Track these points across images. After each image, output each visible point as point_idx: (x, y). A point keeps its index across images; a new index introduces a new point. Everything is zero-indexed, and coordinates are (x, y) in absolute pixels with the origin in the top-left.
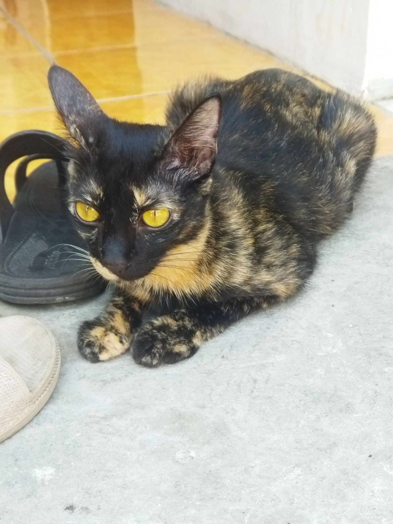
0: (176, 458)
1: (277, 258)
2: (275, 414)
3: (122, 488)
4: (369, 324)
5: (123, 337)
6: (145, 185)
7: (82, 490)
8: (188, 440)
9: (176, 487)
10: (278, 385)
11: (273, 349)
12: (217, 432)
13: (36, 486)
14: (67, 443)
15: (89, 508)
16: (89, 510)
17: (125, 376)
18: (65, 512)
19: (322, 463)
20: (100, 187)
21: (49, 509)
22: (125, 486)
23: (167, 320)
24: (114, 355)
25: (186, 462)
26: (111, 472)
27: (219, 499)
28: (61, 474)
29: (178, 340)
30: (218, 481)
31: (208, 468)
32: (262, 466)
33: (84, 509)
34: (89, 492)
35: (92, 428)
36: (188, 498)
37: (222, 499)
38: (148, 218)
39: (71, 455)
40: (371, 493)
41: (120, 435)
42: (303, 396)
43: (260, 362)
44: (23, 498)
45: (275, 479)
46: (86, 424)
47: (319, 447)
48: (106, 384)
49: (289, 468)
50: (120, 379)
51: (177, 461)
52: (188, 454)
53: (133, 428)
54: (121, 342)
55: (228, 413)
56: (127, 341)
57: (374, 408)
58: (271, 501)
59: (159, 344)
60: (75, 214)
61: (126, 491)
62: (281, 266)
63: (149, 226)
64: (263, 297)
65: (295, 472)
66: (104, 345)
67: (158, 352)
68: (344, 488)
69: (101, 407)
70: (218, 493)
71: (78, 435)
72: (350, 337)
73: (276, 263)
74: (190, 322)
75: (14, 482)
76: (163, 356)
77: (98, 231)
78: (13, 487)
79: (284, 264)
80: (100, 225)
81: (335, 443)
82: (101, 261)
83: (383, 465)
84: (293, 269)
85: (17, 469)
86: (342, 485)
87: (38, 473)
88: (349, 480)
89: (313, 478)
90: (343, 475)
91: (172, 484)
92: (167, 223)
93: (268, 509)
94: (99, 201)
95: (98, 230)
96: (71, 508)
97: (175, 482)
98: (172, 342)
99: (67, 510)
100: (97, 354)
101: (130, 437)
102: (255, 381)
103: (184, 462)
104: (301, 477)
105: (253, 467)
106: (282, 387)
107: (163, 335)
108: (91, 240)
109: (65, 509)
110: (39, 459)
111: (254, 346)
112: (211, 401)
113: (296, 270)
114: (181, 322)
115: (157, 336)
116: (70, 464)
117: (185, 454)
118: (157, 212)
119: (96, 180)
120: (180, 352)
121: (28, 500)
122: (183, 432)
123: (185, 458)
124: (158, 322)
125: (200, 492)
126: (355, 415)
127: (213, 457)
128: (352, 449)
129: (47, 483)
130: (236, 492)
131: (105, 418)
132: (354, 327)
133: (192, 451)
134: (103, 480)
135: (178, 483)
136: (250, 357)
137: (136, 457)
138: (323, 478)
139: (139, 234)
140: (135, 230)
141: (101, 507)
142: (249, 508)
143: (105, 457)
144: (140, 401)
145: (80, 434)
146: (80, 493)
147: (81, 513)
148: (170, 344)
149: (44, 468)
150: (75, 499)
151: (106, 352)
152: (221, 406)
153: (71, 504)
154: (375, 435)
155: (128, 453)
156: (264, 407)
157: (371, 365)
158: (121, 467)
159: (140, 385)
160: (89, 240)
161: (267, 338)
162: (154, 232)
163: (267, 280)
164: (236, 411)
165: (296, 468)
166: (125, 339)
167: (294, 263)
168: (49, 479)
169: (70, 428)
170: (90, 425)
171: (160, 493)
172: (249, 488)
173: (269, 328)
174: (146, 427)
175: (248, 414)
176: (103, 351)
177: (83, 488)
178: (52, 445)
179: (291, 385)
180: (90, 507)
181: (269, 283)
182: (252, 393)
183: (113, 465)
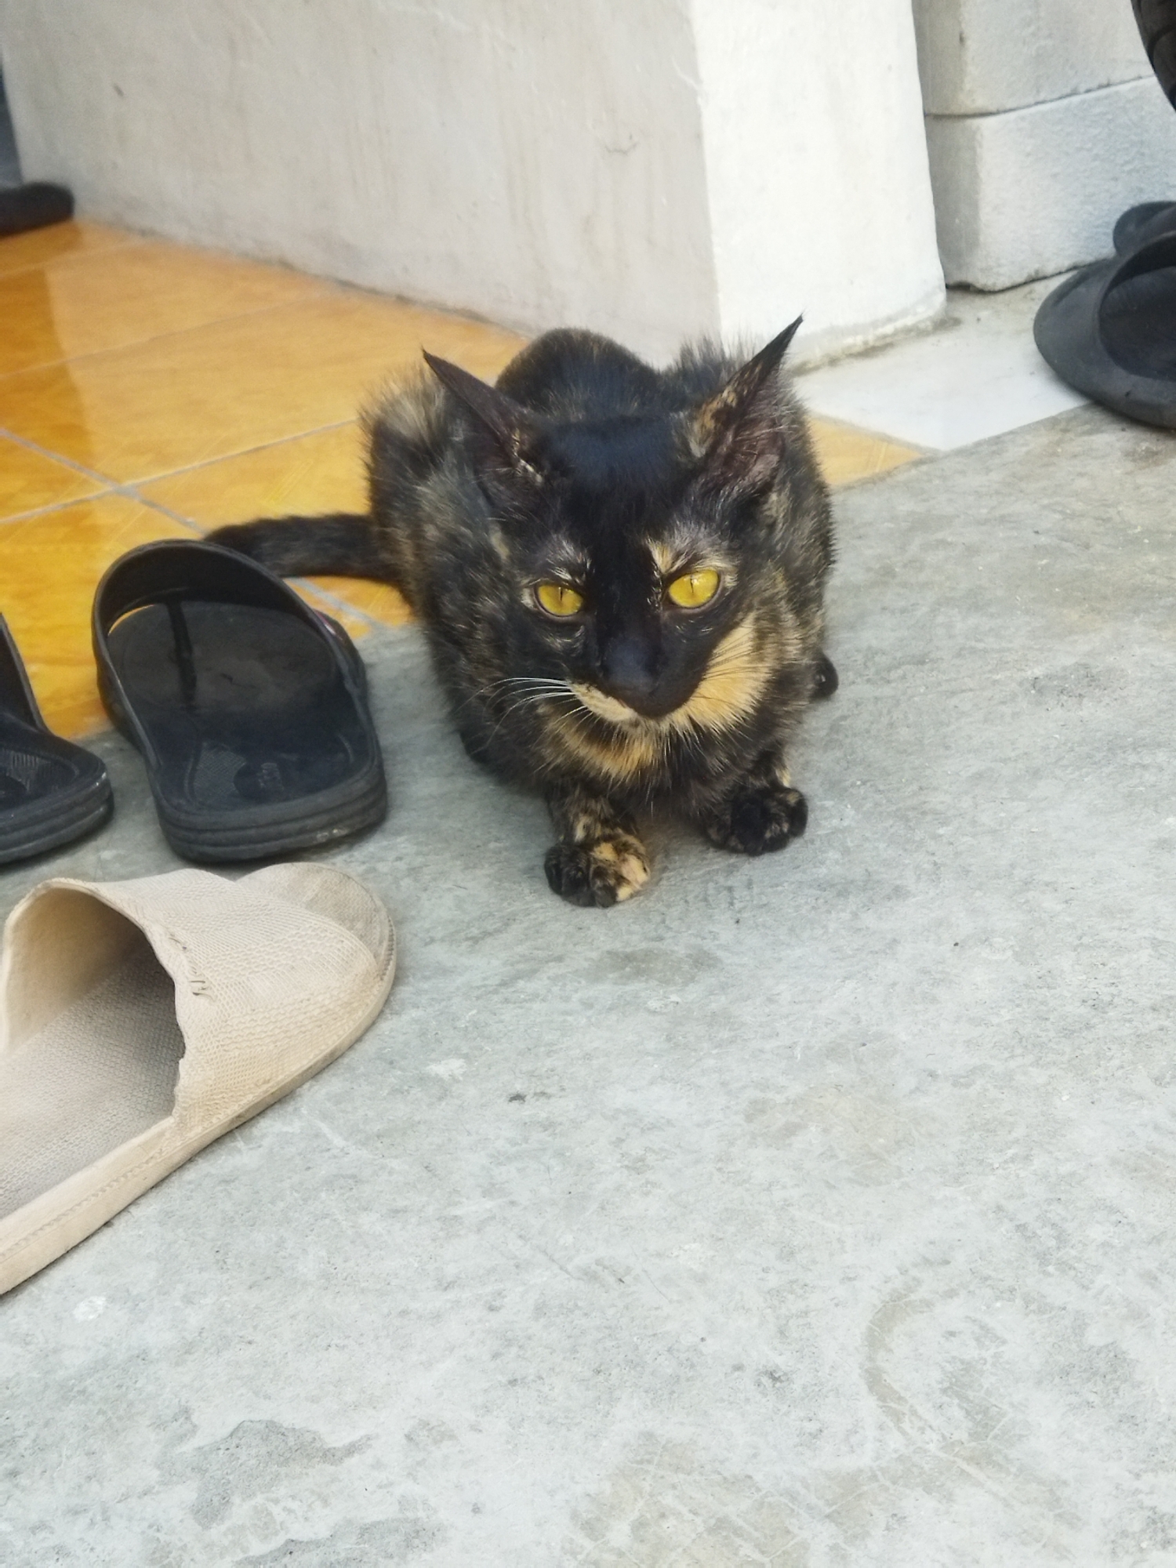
0: (650, 1008)
2: (784, 925)
3: (584, 1059)
4: (889, 775)
6: (670, 530)
7: (523, 1075)
8: (657, 984)
9: (669, 1041)
10: (772, 887)
12: (699, 964)
13: (446, 1085)
14: (462, 1026)
15: (546, 1092)
16: (548, 1095)
18: (512, 1104)
19: (885, 968)
20: (582, 551)
21: (483, 1106)
22: (588, 1056)
25: (669, 1010)
26: (556, 1045)
27: (745, 1040)
28: (477, 1063)
30: (732, 1021)
31: (708, 1009)
32: (792, 990)
33: (540, 1095)
34: (535, 1074)
35: (491, 1000)
36: (695, 1049)
37: (749, 1039)
38: (679, 593)
39: (478, 1039)
40: (973, 987)
41: (542, 1000)
42: (819, 892)
44: (433, 1103)
45: (820, 1001)
46: (478, 998)
47: (871, 949)
49: (836, 983)
51: (654, 1012)
52: (667, 1000)
53: (558, 988)
55: (705, 938)
57: (941, 885)
58: (826, 1026)
60: (535, 606)
61: (594, 1062)
63: (682, 608)
65: (847, 986)
66: (621, 873)
68: (931, 989)
69: (488, 973)
70: (740, 1034)
71: (473, 1013)
72: (863, 799)
75: (406, 1088)
77: (587, 631)
78: (408, 1093)
80: (589, 619)
81: (895, 940)
82: (600, 688)
83: (979, 951)
85: (399, 1072)
86: (926, 987)
87: (439, 1070)
88: (935, 979)
89: (878, 988)
90: (922, 975)
91: (662, 1039)
92: (716, 596)
93: (825, 1035)
94: (584, 576)
95: (586, 629)
96: (518, 1098)
97: (664, 1036)
99: (513, 1101)
100: (613, 888)
101: (561, 998)
103: (666, 1010)
104: (859, 990)
105: (778, 994)
106: (780, 888)
108: (573, 650)
109: (510, 1101)
110: (428, 1053)
112: (670, 928)
116: (484, 1049)
117: (662, 1001)
118: (694, 577)
119: (572, 538)
121: (443, 1103)
122: (644, 976)
123: (665, 1005)
125: (710, 1039)
126: (913, 900)
127: (710, 995)
128: (924, 942)
129: (461, 1078)
130: (768, 1027)
131: (504, 984)
132: (864, 783)
133: (671, 996)
134: (549, 1057)
135: (671, 1036)
137: (584, 1021)
138: (894, 984)
139: (665, 625)
140: (657, 618)
141: (565, 1088)
142: (795, 1040)
143: (536, 1029)
144: (550, 953)
145: (475, 1011)
146: (521, 1078)
147: (538, 1100)
149: (443, 1062)
150: (518, 1086)
151: (627, 884)
152: (690, 932)
153: (516, 1093)
154: (954, 918)
155: (569, 1018)
156: (761, 919)
157: (914, 830)
158: (568, 1037)
160: (568, 650)
162: (690, 616)
164: (717, 933)
165: (847, 981)
168: (461, 1072)
169: (454, 1007)
170: (485, 997)
171: (648, 1053)
172: (785, 1018)
174: (579, 982)
175: (739, 933)
176: (623, 882)
177: (522, 1072)
178: (437, 1034)
179: (793, 883)
180: (548, 1091)
182: (732, 906)
183: (553, 1036)
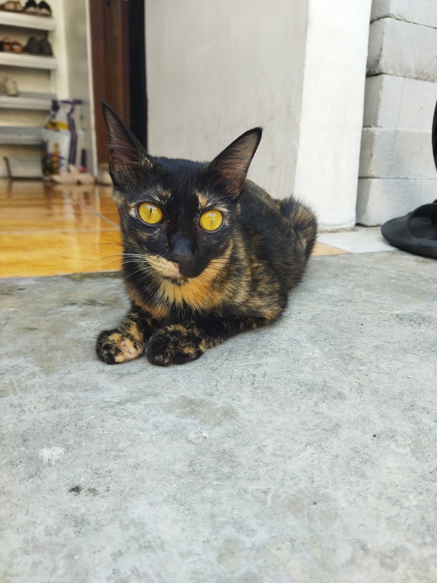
0: (189, 438)
1: (266, 289)
2: (277, 401)
3: (134, 467)
4: (336, 339)
5: (137, 344)
7: (91, 470)
8: (199, 422)
9: (190, 466)
10: (275, 379)
11: (265, 354)
12: (226, 415)
13: (41, 466)
14: (80, 425)
15: (96, 489)
16: (96, 492)
17: (140, 371)
18: (69, 494)
19: (332, 443)
21: (52, 490)
22: (137, 466)
23: (179, 328)
24: (128, 358)
25: (199, 442)
26: (123, 451)
27: (237, 478)
28: (70, 454)
29: (187, 344)
30: (233, 460)
31: (222, 447)
32: (274, 445)
33: (91, 491)
34: (98, 472)
35: (107, 412)
36: (204, 477)
37: (240, 478)
39: (83, 436)
41: (134, 418)
42: (298, 386)
43: (256, 362)
44: (24, 479)
45: (290, 458)
46: (101, 408)
47: (324, 427)
48: (122, 376)
49: (301, 446)
50: (135, 373)
51: (190, 441)
52: (200, 434)
53: (146, 412)
54: (135, 347)
55: (234, 400)
56: (140, 347)
57: (363, 396)
58: (291, 480)
59: (172, 345)
60: (137, 217)
62: (269, 295)
63: (205, 229)
64: (254, 317)
65: (307, 450)
66: (120, 348)
67: (170, 352)
68: (361, 466)
69: (116, 395)
70: (235, 472)
71: (92, 417)
72: (324, 346)
73: (265, 293)
74: (198, 331)
75: (18, 462)
76: (174, 356)
78: (16, 466)
79: (271, 294)
83: (389, 444)
84: (276, 299)
85: (24, 449)
86: (357, 462)
87: (46, 453)
89: (327, 456)
90: (355, 453)
91: (187, 463)
92: (220, 228)
93: (289, 488)
94: (166, 201)
95: (160, 230)
96: (76, 489)
97: (189, 461)
98: (183, 345)
99: (73, 492)
100: (113, 355)
101: (144, 419)
102: (254, 376)
103: (197, 442)
107: (176, 339)
108: (153, 239)
109: (70, 491)
110: (49, 439)
111: (249, 351)
112: (218, 390)
113: (278, 300)
114: (190, 330)
115: (170, 339)
116: (81, 445)
117: (197, 435)
120: (189, 353)
121: (30, 481)
122: (194, 415)
123: (198, 438)
124: (171, 328)
125: (216, 471)
126: (348, 401)
127: (226, 437)
128: (355, 430)
129: (54, 463)
130: (254, 471)
131: (120, 403)
132: (325, 340)
133: (204, 432)
134: (115, 460)
135: (193, 462)
136: (247, 359)
137: (149, 437)
138: (337, 456)
139: (199, 234)
140: (196, 229)
141: (110, 489)
142: (269, 487)
143: (118, 437)
144: (153, 390)
145: (94, 417)
146: (88, 473)
147: (87, 495)
148: (181, 346)
149: (53, 448)
150: (83, 479)
151: (122, 354)
153: (77, 485)
154: (372, 418)
156: (265, 395)
157: (348, 364)
158: (134, 447)
159: (153, 377)
160: (151, 239)
161: (258, 346)
162: (210, 234)
163: (259, 304)
164: (241, 398)
165: (308, 447)
166: (139, 345)
167: (277, 295)
168: (57, 459)
169: (85, 411)
170: (105, 409)
171: (174, 473)
172: (266, 466)
173: (258, 340)
174: (159, 411)
175: (252, 400)
176: (119, 353)
177: (92, 468)
178: (64, 426)
179: (286, 379)
180: (98, 489)
181: (260, 307)
182: (253, 384)
183: (126, 444)
